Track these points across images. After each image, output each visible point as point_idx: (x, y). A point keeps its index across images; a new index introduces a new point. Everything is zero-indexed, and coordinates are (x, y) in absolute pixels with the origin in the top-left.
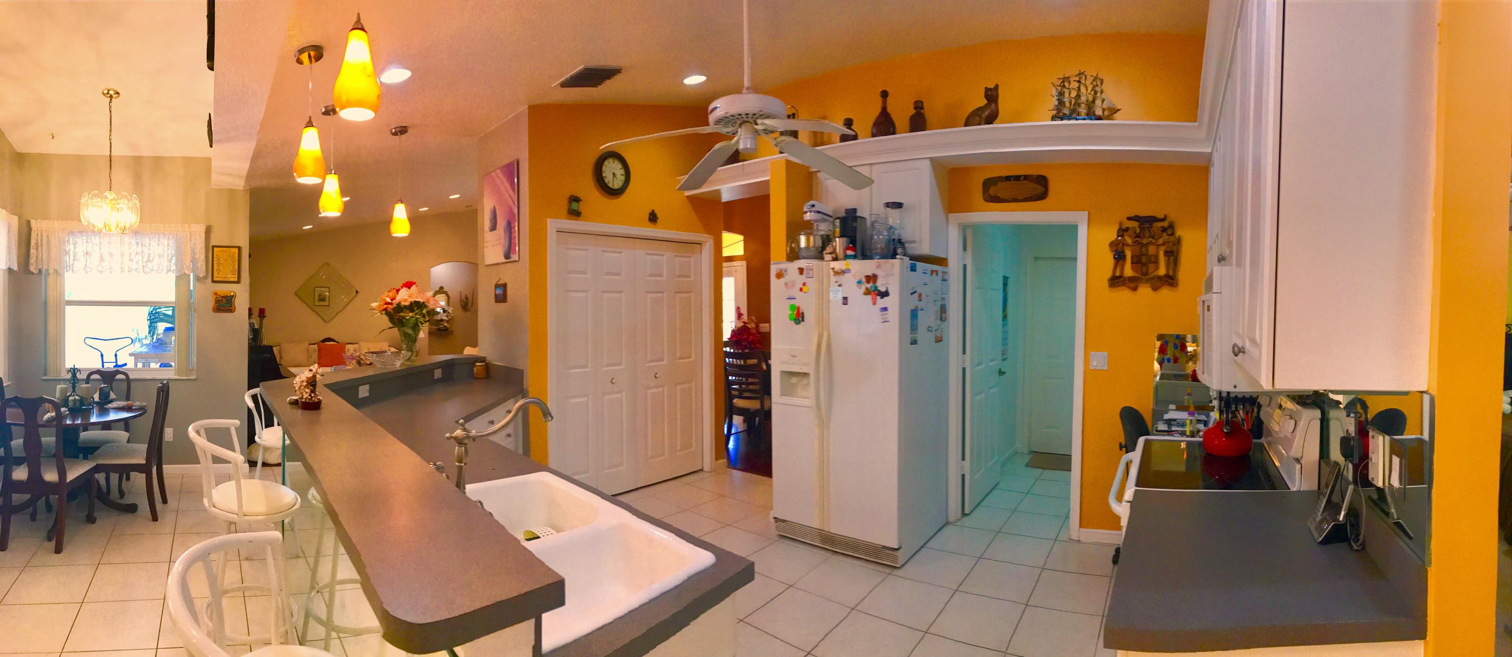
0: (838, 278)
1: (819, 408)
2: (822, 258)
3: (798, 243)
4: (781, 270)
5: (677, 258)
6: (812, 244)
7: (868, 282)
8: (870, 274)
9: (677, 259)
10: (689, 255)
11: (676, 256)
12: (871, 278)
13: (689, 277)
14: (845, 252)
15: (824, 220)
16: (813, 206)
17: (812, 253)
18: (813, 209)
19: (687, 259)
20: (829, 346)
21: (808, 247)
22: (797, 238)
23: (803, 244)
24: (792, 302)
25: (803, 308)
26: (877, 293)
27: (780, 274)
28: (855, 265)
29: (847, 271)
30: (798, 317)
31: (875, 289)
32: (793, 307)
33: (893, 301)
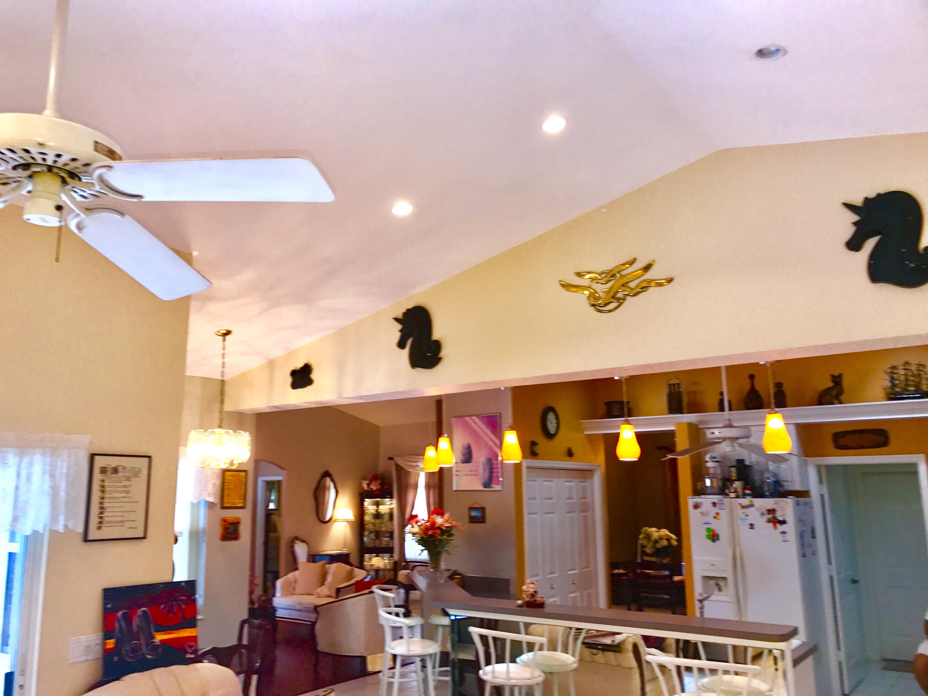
0: (745, 510)
2: (727, 495)
3: (704, 483)
4: (697, 503)
6: (715, 484)
7: (769, 514)
8: (770, 508)
10: (586, 480)
11: (580, 482)
12: (771, 511)
14: (745, 492)
18: (714, 460)
19: (585, 484)
20: (742, 558)
23: (708, 484)
24: (708, 526)
25: (718, 531)
26: (776, 522)
27: (696, 506)
28: (758, 502)
29: (752, 505)
30: (714, 537)
31: (774, 518)
32: (709, 530)
33: (790, 527)
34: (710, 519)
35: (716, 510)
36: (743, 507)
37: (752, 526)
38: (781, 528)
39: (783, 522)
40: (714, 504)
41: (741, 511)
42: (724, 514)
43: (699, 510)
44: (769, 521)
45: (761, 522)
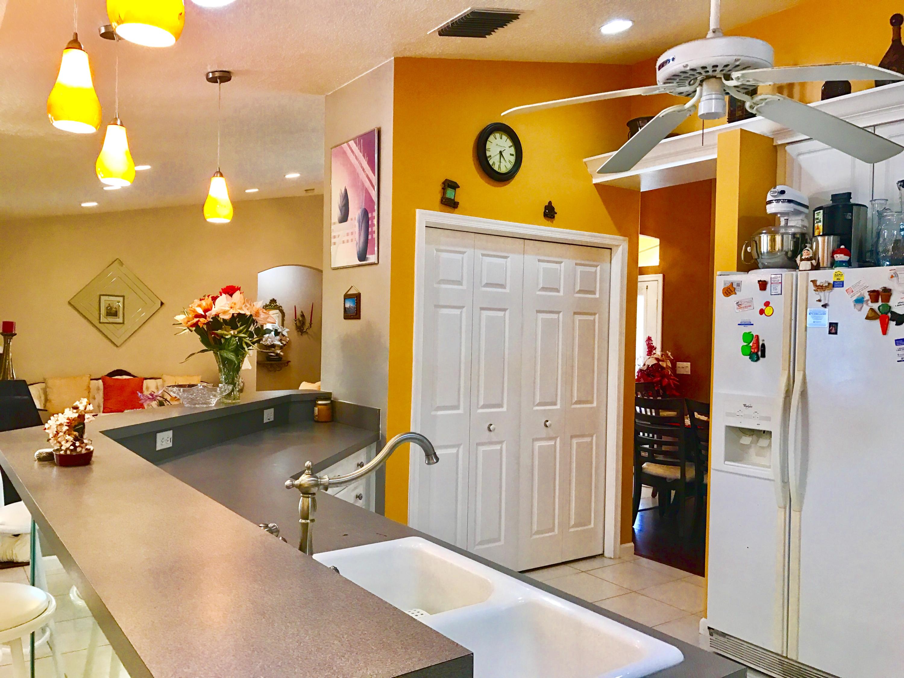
0: (821, 295)
1: (785, 482)
2: (795, 267)
3: (758, 245)
4: (732, 284)
5: (578, 267)
6: (778, 246)
7: (875, 300)
8: (877, 288)
9: (580, 269)
10: (595, 263)
11: (576, 264)
12: (880, 295)
13: (594, 293)
14: (833, 257)
15: (797, 213)
16: (783, 192)
17: (778, 260)
18: (782, 197)
19: (593, 269)
20: (804, 394)
21: (772, 252)
22: (757, 238)
23: (765, 246)
24: (747, 329)
25: (766, 338)
26: (889, 318)
27: (729, 291)
28: (856, 275)
29: (839, 284)
30: (757, 351)
31: (886, 309)
32: (748, 337)
35: (766, 295)
36: (819, 288)
38: (898, 331)
40: (763, 285)
41: (814, 296)
42: (780, 303)
43: (733, 298)
44: (872, 316)
45: (855, 319)
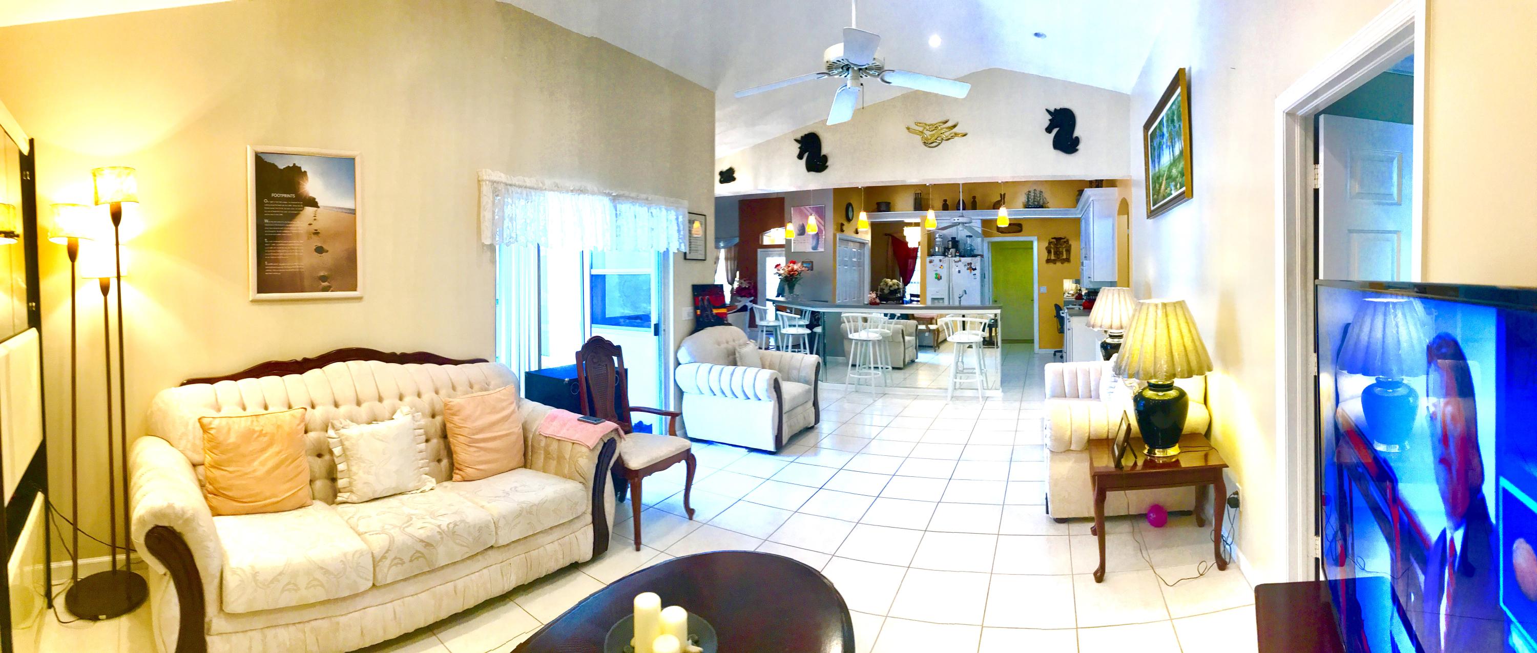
0: (956, 264)
2: (946, 256)
4: (931, 260)
6: (940, 250)
7: (967, 265)
8: (968, 262)
12: (969, 264)
17: (940, 254)
24: (936, 272)
25: (941, 274)
26: (972, 269)
27: (931, 262)
28: (963, 259)
29: (960, 261)
30: (939, 278)
31: (971, 267)
32: (936, 274)
33: (978, 272)
34: (938, 269)
35: (941, 263)
36: (956, 262)
37: (959, 272)
38: (975, 272)
39: (975, 269)
40: (940, 261)
41: (954, 264)
42: (945, 265)
43: (932, 264)
44: (968, 269)
45: (964, 270)
